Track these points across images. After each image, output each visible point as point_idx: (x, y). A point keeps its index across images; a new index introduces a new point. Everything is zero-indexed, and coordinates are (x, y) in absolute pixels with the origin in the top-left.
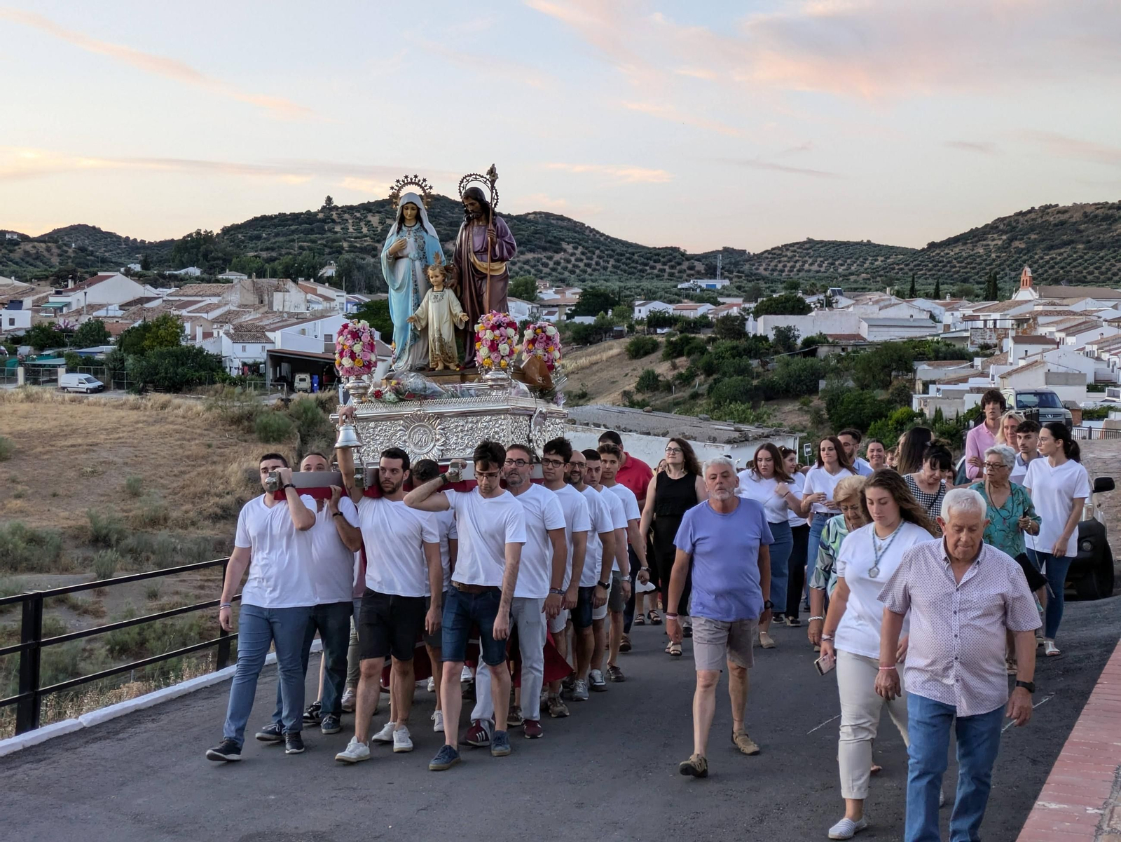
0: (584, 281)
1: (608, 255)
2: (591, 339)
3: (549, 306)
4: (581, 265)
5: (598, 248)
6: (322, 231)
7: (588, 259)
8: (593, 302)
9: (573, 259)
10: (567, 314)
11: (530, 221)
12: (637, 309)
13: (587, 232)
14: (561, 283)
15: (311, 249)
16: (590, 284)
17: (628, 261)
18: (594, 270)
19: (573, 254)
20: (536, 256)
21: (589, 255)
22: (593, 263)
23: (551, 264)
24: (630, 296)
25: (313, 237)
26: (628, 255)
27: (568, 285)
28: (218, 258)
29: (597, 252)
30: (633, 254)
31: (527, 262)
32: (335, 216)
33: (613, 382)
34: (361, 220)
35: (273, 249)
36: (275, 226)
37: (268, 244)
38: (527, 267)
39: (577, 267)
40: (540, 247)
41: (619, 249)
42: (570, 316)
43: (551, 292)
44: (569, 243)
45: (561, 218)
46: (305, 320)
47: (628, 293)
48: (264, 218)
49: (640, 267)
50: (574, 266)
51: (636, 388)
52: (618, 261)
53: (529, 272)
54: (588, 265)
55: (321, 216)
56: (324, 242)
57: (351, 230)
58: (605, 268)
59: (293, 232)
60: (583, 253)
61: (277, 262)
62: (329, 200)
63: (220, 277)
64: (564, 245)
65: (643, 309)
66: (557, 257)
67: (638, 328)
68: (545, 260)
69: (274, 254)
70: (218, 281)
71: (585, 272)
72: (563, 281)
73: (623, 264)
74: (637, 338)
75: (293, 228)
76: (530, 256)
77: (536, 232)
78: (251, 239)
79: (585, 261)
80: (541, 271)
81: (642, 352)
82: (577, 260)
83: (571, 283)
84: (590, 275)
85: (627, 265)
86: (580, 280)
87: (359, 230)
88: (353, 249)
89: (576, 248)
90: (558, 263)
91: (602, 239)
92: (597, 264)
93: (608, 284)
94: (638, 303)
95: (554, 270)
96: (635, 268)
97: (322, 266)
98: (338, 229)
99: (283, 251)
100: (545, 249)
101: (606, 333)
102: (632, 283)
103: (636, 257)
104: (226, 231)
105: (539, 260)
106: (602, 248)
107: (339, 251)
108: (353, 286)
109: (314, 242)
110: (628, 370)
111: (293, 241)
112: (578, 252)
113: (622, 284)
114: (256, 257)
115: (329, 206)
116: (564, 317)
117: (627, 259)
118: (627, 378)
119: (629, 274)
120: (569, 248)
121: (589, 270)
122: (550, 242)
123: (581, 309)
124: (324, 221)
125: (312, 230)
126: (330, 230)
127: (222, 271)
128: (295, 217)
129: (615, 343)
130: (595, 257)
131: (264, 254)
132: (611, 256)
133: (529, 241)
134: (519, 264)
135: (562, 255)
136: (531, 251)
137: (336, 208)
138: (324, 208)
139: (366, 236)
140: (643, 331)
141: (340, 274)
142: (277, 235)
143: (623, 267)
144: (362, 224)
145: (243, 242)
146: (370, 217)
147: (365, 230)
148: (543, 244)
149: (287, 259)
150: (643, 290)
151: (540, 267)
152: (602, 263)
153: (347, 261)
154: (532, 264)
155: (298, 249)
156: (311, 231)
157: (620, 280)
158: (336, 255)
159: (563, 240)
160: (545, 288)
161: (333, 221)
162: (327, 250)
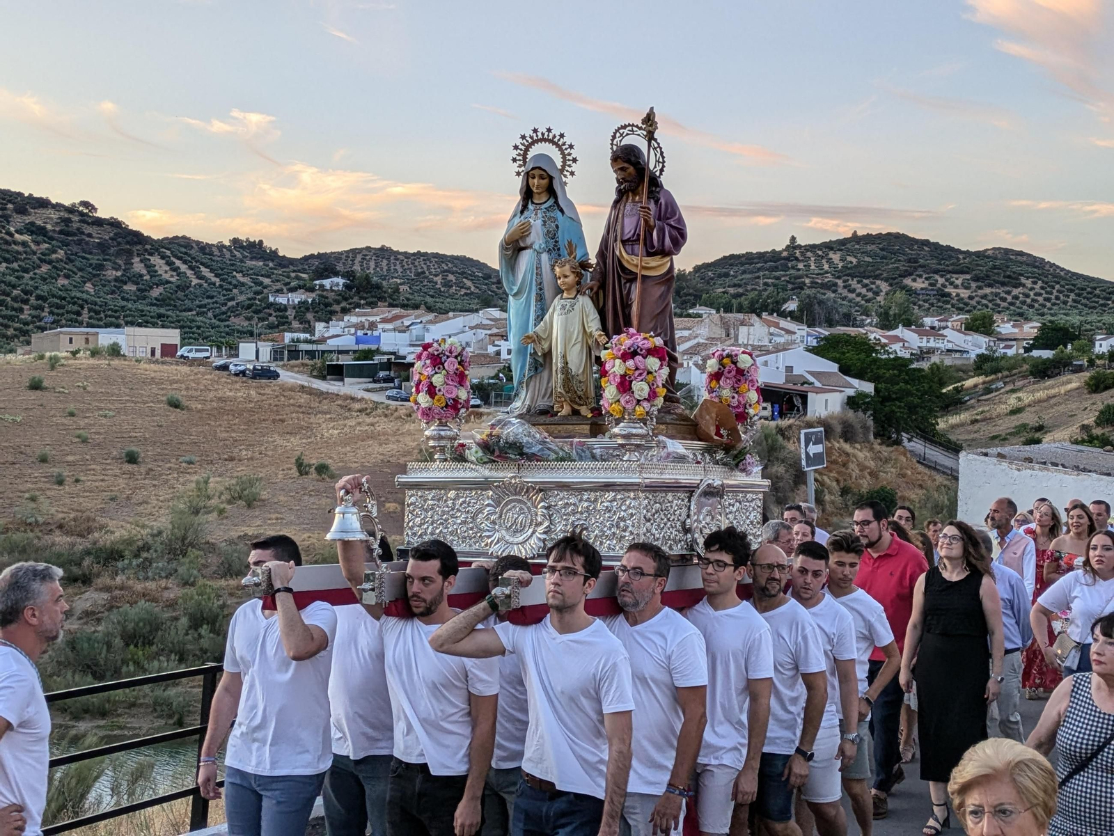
0: (1043, 315)
1: (1068, 290)
2: (1049, 373)
3: (1007, 340)
4: (1040, 299)
5: (1058, 283)
6: (786, 268)
7: (1047, 293)
8: (1052, 336)
9: (1032, 293)
10: (1024, 348)
11: (988, 257)
12: (1097, 344)
13: (1047, 267)
14: (1020, 317)
15: (775, 285)
16: (1050, 318)
17: (1090, 296)
18: (1054, 304)
19: (1032, 289)
20: (993, 290)
21: (1048, 289)
22: (1053, 297)
23: (1009, 298)
24: (1091, 330)
25: (777, 274)
26: (1089, 290)
27: (1026, 319)
28: (690, 295)
29: (1057, 287)
30: (1095, 288)
31: (985, 297)
32: (798, 254)
33: (1072, 416)
34: (823, 257)
35: (739, 286)
36: (742, 264)
37: (735, 281)
38: (984, 302)
39: (1036, 301)
40: (998, 282)
41: (1079, 283)
42: (1027, 350)
43: (1009, 325)
44: (1028, 278)
45: (1021, 254)
46: (769, 352)
47: (1088, 327)
48: (732, 257)
49: (1101, 302)
50: (1033, 300)
51: (1095, 422)
52: (1078, 295)
53: (987, 307)
54: (1048, 300)
55: (785, 254)
56: (787, 278)
57: (813, 267)
58: (1065, 303)
59: (759, 270)
60: (1042, 288)
61: (743, 298)
62: (793, 239)
63: (691, 311)
64: (1023, 280)
65: (1103, 342)
66: (1015, 292)
67: (1099, 362)
68: (1003, 295)
69: (740, 290)
70: (689, 316)
71: (1044, 306)
72: (1021, 315)
73: (1084, 298)
74: (1097, 372)
75: (759, 265)
76: (988, 291)
77: (994, 267)
78: (720, 276)
79: (1044, 295)
80: (999, 305)
81: (1102, 386)
82: (1036, 294)
83: (1030, 317)
84: (1050, 309)
85: (1088, 299)
86: (1039, 314)
87: (820, 267)
88: (814, 284)
89: (1035, 283)
90: (1016, 297)
91: (1062, 273)
92: (1057, 298)
93: (1068, 318)
94: (1099, 337)
95: (1011, 304)
96: (1097, 302)
97: (785, 301)
98: (801, 266)
99: (749, 287)
100: (1003, 284)
101: (1064, 367)
102: (1094, 317)
103: (1097, 292)
104: (697, 269)
105: (997, 295)
106: (1062, 283)
107: (801, 287)
108: (814, 320)
109: (778, 278)
110: (1087, 404)
111: (758, 277)
112: (1037, 287)
113: (1082, 318)
114: (724, 293)
115: (793, 245)
116: (1022, 351)
117: (1088, 293)
118: (1086, 412)
119: (1090, 308)
120: (1029, 283)
121: (1048, 305)
122: (1009, 277)
123: (1039, 342)
124: (787, 259)
125: (777, 267)
126: (793, 268)
127: (693, 306)
128: (762, 256)
129: (1073, 377)
130: (1055, 291)
131: (732, 291)
132: (1072, 291)
133: (988, 276)
134: (977, 299)
135: (1020, 289)
136: (990, 286)
137: (800, 247)
138: (788, 247)
139: (827, 273)
140: (1104, 365)
141: (801, 309)
142: (744, 272)
143: (1084, 301)
144: (824, 261)
145: (712, 279)
146: (831, 255)
147: (826, 267)
148: (1001, 279)
149: (752, 295)
150: (1104, 324)
151: (998, 301)
152: (1062, 297)
153: (809, 296)
154: (990, 298)
155: (763, 284)
156: (776, 269)
157: (1080, 314)
158: (799, 290)
159: (1022, 275)
160: (1003, 322)
161: (797, 259)
162: (790, 286)
